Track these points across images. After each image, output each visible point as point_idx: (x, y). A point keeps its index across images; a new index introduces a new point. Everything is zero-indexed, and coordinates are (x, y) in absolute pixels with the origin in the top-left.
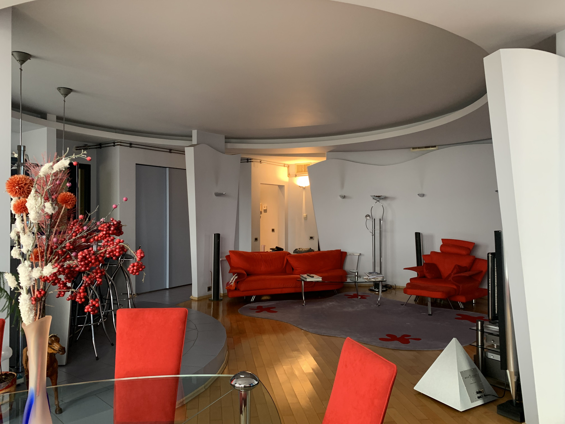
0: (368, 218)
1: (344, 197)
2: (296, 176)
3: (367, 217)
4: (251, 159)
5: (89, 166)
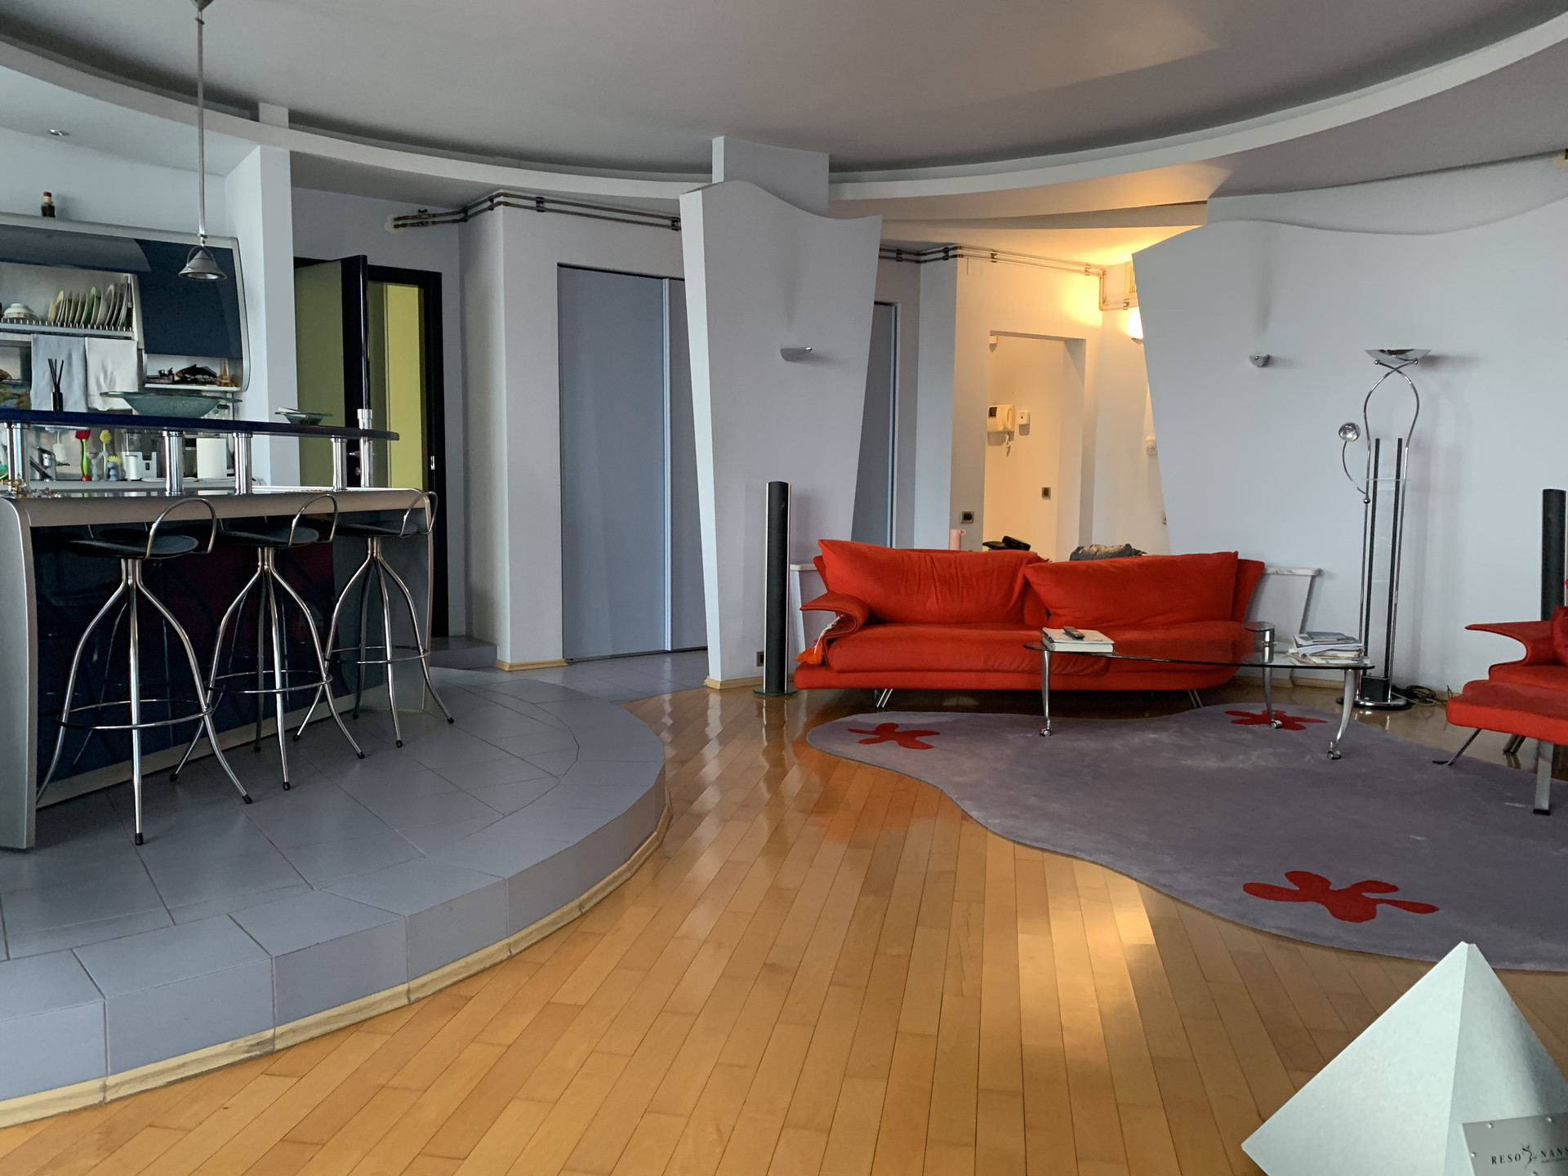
0: (1350, 435)
1: (1267, 361)
2: (1128, 304)
3: (1345, 433)
4: (961, 248)
5: (437, 277)
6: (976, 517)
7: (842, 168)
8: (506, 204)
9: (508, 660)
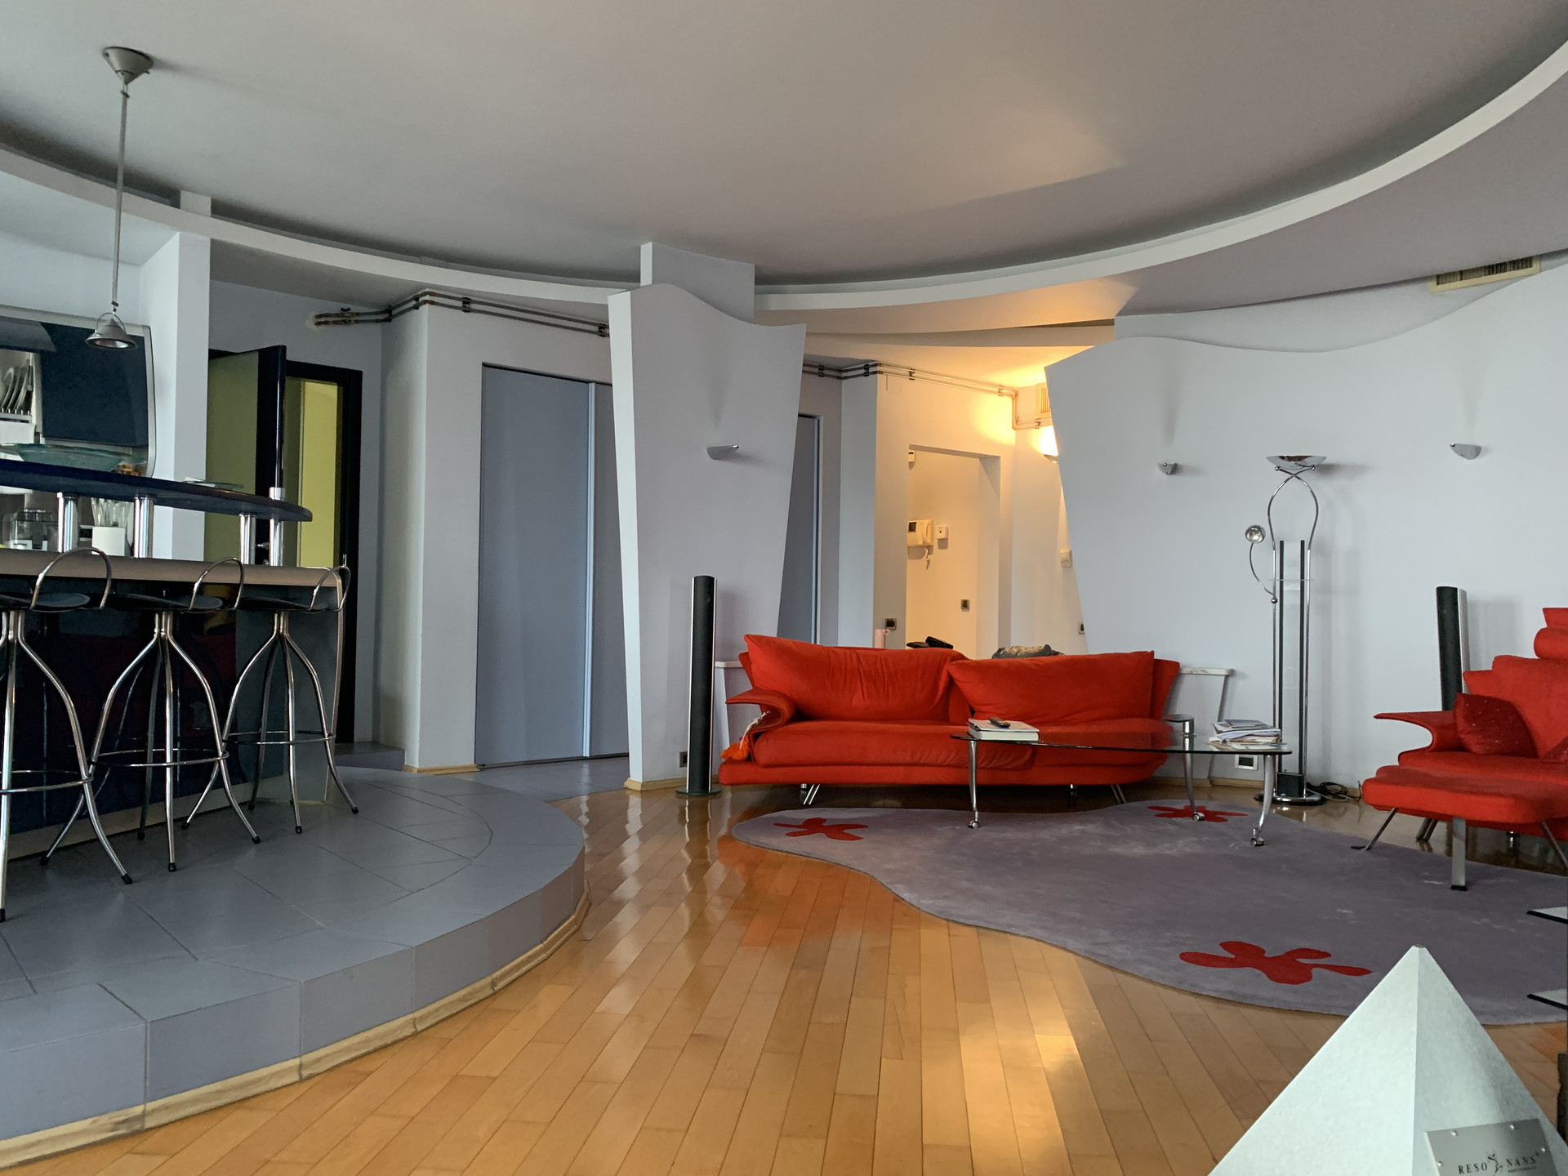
0: (1256, 537)
1: (1174, 469)
2: (1039, 423)
3: (1251, 535)
4: (875, 365)
5: (358, 375)
6: (898, 624)
7: (766, 280)
8: (432, 303)
9: (417, 765)
